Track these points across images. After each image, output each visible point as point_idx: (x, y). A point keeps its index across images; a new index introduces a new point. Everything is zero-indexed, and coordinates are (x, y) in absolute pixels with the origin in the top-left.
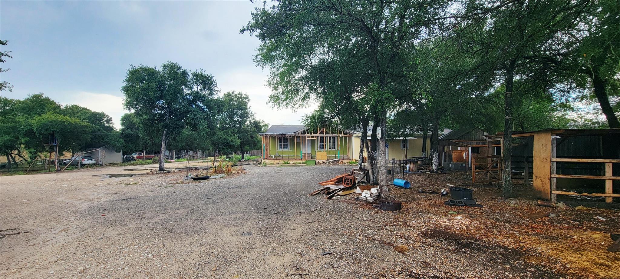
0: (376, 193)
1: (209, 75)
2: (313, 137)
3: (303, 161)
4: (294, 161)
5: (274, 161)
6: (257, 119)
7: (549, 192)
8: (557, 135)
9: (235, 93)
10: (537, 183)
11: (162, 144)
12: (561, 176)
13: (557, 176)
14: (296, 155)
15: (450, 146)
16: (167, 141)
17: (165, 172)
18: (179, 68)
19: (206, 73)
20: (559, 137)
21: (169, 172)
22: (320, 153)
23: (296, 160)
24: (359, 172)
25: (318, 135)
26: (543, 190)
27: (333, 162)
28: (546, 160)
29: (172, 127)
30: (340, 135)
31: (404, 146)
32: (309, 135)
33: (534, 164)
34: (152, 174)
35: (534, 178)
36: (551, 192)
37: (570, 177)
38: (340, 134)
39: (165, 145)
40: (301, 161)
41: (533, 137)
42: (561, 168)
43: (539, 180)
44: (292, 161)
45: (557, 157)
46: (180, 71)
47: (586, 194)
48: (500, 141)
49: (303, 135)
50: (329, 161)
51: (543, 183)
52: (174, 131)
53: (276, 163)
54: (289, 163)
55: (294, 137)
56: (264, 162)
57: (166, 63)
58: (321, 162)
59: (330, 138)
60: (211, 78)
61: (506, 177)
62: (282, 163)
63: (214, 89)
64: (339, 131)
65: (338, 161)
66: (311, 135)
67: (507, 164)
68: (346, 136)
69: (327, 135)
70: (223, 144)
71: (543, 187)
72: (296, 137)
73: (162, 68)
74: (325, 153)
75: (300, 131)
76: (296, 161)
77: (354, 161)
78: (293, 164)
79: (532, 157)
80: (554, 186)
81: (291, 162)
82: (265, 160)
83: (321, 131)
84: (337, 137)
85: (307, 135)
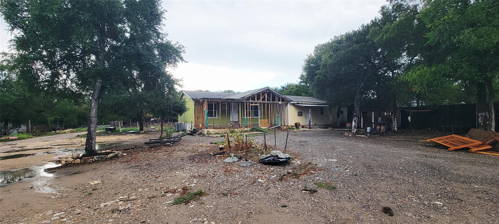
2: (256, 103)
3: (249, 129)
25: (260, 101)
30: (279, 102)
32: (253, 101)
49: (247, 101)
55: (238, 102)
56: (208, 131)
64: (278, 98)
68: (283, 103)
69: (268, 102)
72: (240, 104)
74: (267, 120)
75: (245, 98)
77: (290, 127)
83: (263, 97)
84: (276, 104)
85: (251, 101)
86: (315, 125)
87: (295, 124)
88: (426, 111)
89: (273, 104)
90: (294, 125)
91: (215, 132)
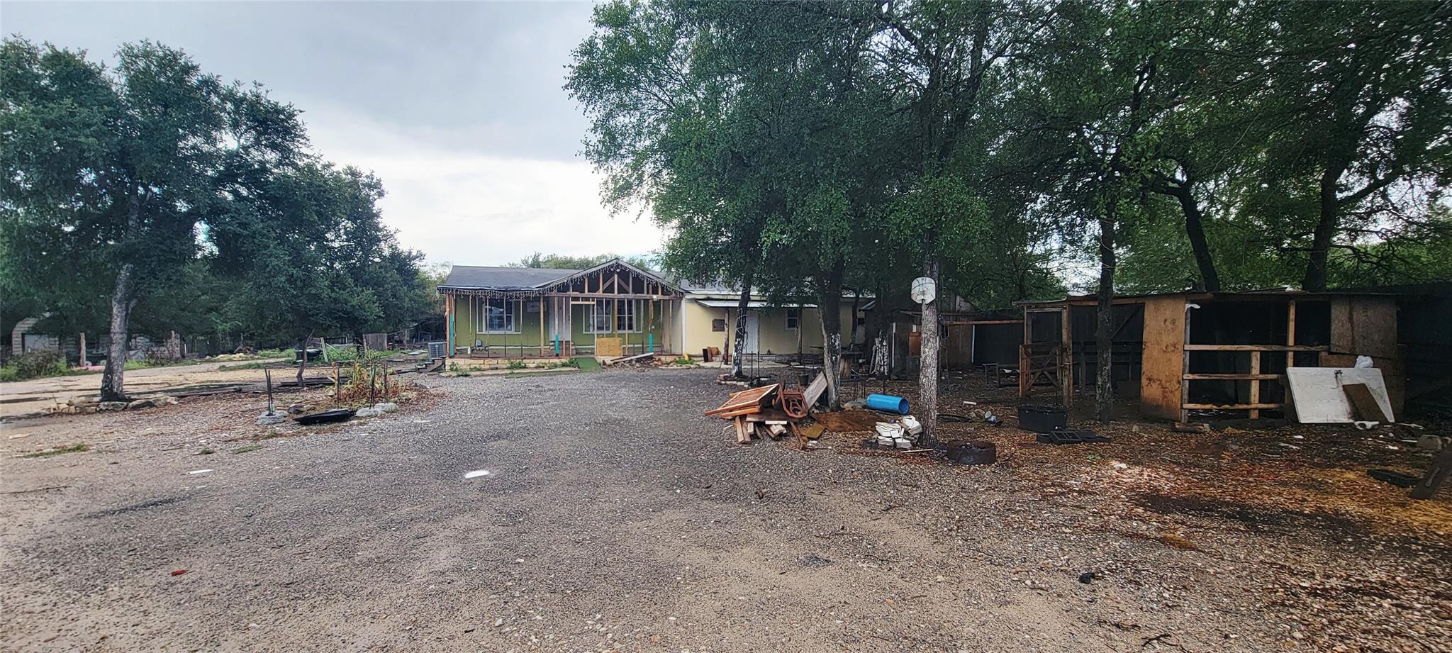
0: (918, 428)
1: (282, 105)
2: (587, 299)
3: (564, 360)
4: (539, 360)
5: (482, 361)
6: (404, 247)
7: (1179, 406)
8: (1192, 302)
9: (334, 169)
10: (1150, 391)
11: (115, 311)
12: (1196, 377)
13: (1191, 377)
14: (542, 345)
15: (894, 324)
16: (133, 303)
17: (134, 403)
18: (189, 69)
19: (273, 98)
20: (1197, 307)
21: (150, 404)
22: (605, 339)
23: (541, 357)
24: (739, 384)
25: (600, 294)
26: (1164, 404)
27: (638, 360)
28: (1173, 348)
29: (155, 258)
30: (655, 297)
31: (792, 324)
32: (577, 294)
33: (1144, 356)
34: (80, 413)
35: (1144, 381)
36: (1182, 405)
37: (1206, 378)
38: (653, 293)
39: (127, 314)
40: (557, 361)
41: (1143, 305)
42: (1197, 362)
43: (1155, 386)
44: (532, 361)
45: (1191, 343)
46: (194, 80)
47: (1227, 406)
48: (1061, 313)
49: (561, 294)
50: (629, 359)
51: (1166, 390)
52: (161, 271)
53: (488, 367)
54: (525, 367)
55: (537, 299)
56: (453, 364)
57: (137, 44)
58: (608, 360)
59: (630, 302)
60: (291, 116)
61: (1103, 382)
62: (504, 366)
63: (296, 150)
64: (651, 286)
65: (651, 358)
66: (583, 295)
67: (1105, 356)
68: (667, 298)
69: (622, 296)
70: (330, 314)
71: (1165, 397)
72: (542, 300)
73: (118, 58)
74: (618, 340)
75: (554, 284)
76: (543, 361)
77: (687, 358)
78: (536, 367)
79: (1141, 343)
80: (1186, 397)
81: (531, 363)
82: (455, 360)
83: (608, 284)
84: (646, 301)
85: (572, 293)
86: (769, 353)
87: (704, 350)
88: (998, 322)
89: (638, 301)
90: (701, 353)
91: (472, 367)
